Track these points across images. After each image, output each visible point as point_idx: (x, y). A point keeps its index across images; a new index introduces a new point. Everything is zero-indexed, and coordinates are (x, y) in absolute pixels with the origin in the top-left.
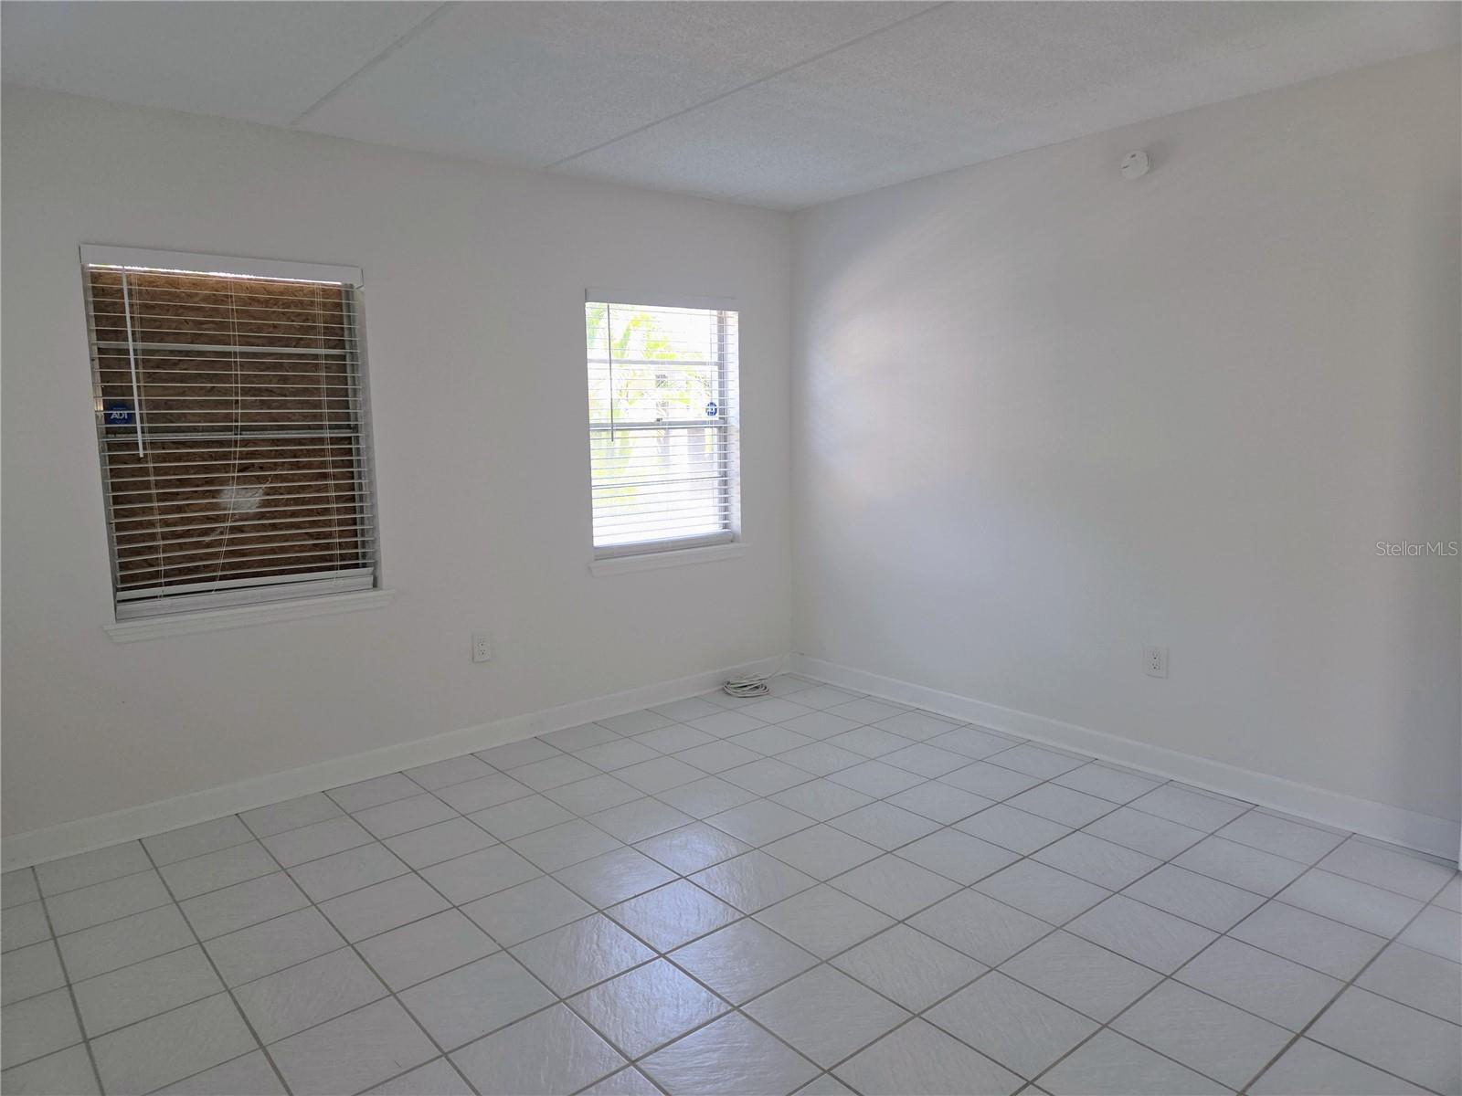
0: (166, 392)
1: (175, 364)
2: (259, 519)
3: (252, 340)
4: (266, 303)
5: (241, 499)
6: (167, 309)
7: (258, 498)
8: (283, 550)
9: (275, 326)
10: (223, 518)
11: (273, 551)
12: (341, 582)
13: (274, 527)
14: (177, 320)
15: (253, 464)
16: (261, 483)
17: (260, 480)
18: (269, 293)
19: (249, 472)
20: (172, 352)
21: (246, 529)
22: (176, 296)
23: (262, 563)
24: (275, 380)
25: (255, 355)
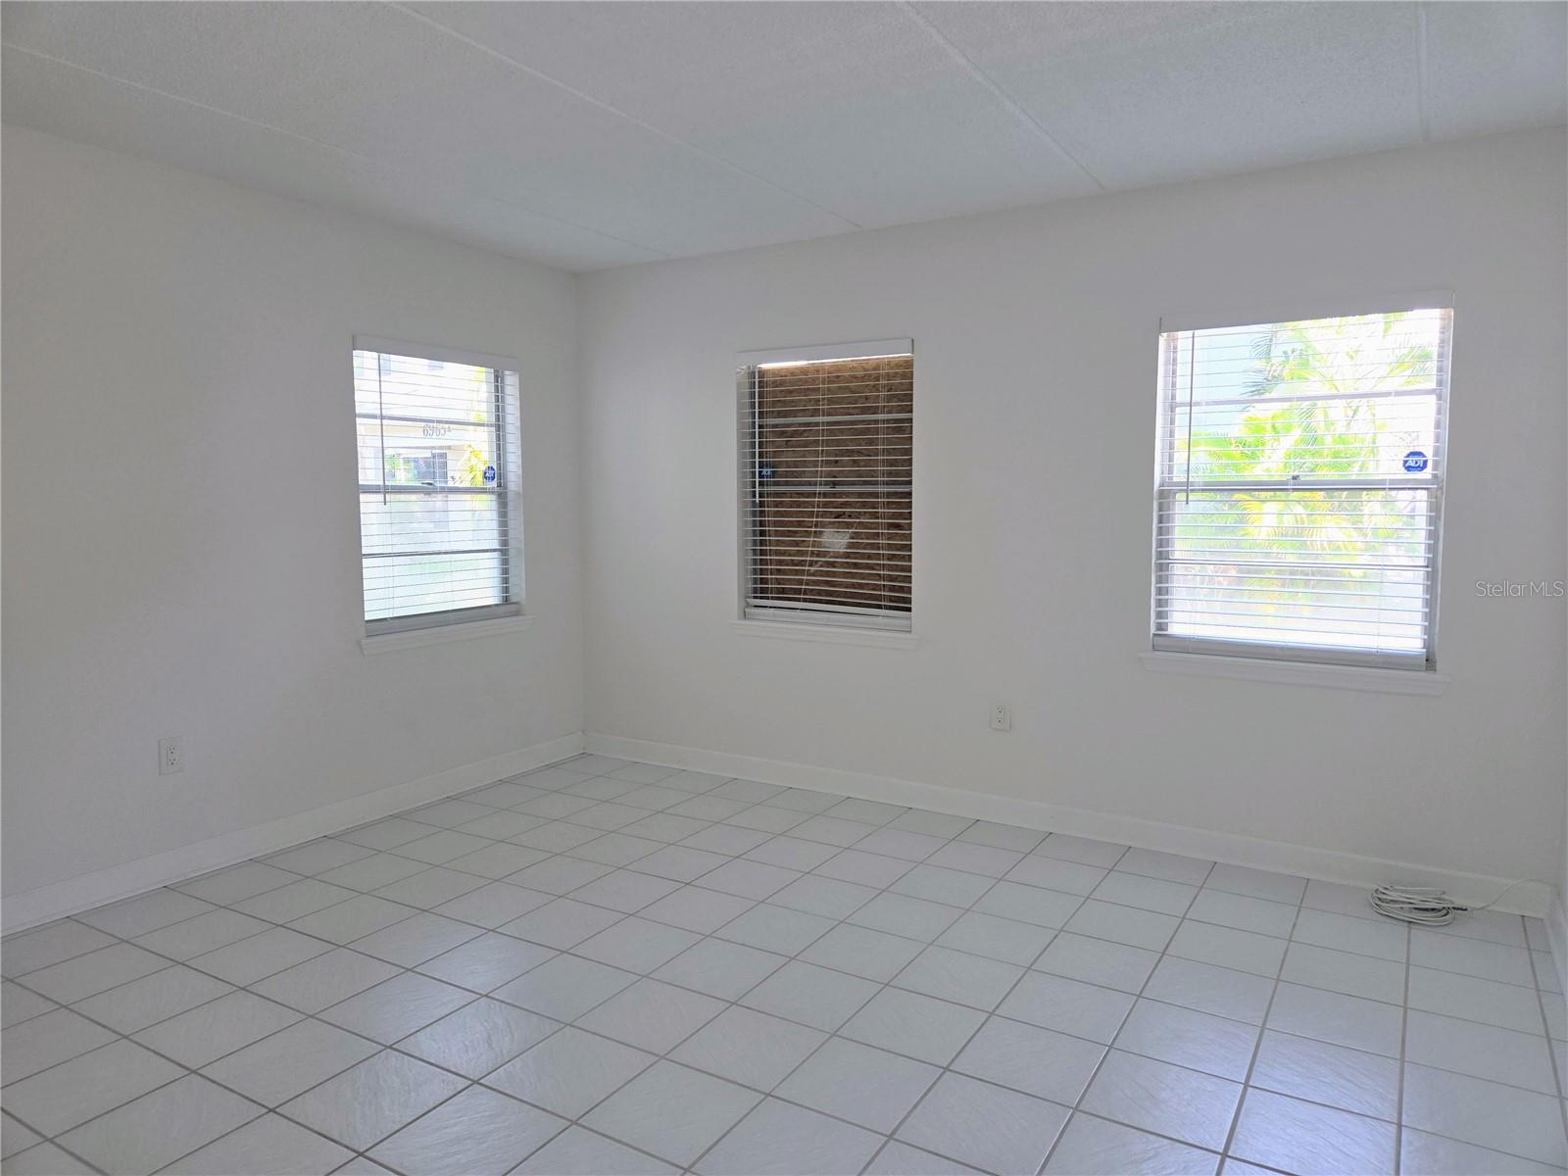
0: (796, 455)
1: (801, 434)
2: (846, 558)
3: (851, 411)
4: (863, 378)
5: (836, 541)
6: (800, 392)
7: (846, 540)
8: (861, 586)
9: (867, 398)
10: (825, 554)
11: (853, 586)
12: (886, 620)
13: (856, 566)
14: (804, 400)
15: (844, 513)
16: (848, 528)
17: (848, 525)
18: (865, 370)
19: (840, 519)
20: (800, 425)
21: (836, 565)
22: (806, 382)
23: (846, 595)
24: (864, 443)
25: (852, 423)
